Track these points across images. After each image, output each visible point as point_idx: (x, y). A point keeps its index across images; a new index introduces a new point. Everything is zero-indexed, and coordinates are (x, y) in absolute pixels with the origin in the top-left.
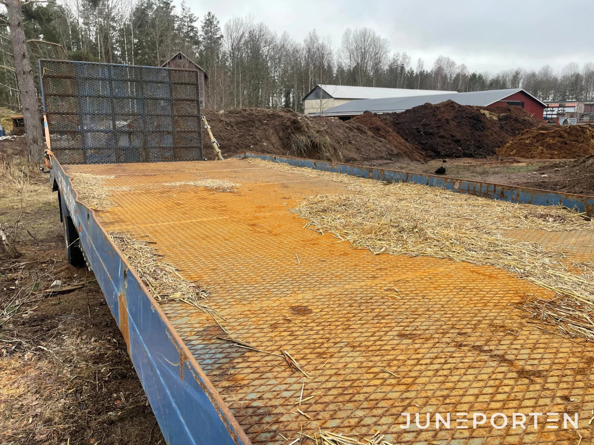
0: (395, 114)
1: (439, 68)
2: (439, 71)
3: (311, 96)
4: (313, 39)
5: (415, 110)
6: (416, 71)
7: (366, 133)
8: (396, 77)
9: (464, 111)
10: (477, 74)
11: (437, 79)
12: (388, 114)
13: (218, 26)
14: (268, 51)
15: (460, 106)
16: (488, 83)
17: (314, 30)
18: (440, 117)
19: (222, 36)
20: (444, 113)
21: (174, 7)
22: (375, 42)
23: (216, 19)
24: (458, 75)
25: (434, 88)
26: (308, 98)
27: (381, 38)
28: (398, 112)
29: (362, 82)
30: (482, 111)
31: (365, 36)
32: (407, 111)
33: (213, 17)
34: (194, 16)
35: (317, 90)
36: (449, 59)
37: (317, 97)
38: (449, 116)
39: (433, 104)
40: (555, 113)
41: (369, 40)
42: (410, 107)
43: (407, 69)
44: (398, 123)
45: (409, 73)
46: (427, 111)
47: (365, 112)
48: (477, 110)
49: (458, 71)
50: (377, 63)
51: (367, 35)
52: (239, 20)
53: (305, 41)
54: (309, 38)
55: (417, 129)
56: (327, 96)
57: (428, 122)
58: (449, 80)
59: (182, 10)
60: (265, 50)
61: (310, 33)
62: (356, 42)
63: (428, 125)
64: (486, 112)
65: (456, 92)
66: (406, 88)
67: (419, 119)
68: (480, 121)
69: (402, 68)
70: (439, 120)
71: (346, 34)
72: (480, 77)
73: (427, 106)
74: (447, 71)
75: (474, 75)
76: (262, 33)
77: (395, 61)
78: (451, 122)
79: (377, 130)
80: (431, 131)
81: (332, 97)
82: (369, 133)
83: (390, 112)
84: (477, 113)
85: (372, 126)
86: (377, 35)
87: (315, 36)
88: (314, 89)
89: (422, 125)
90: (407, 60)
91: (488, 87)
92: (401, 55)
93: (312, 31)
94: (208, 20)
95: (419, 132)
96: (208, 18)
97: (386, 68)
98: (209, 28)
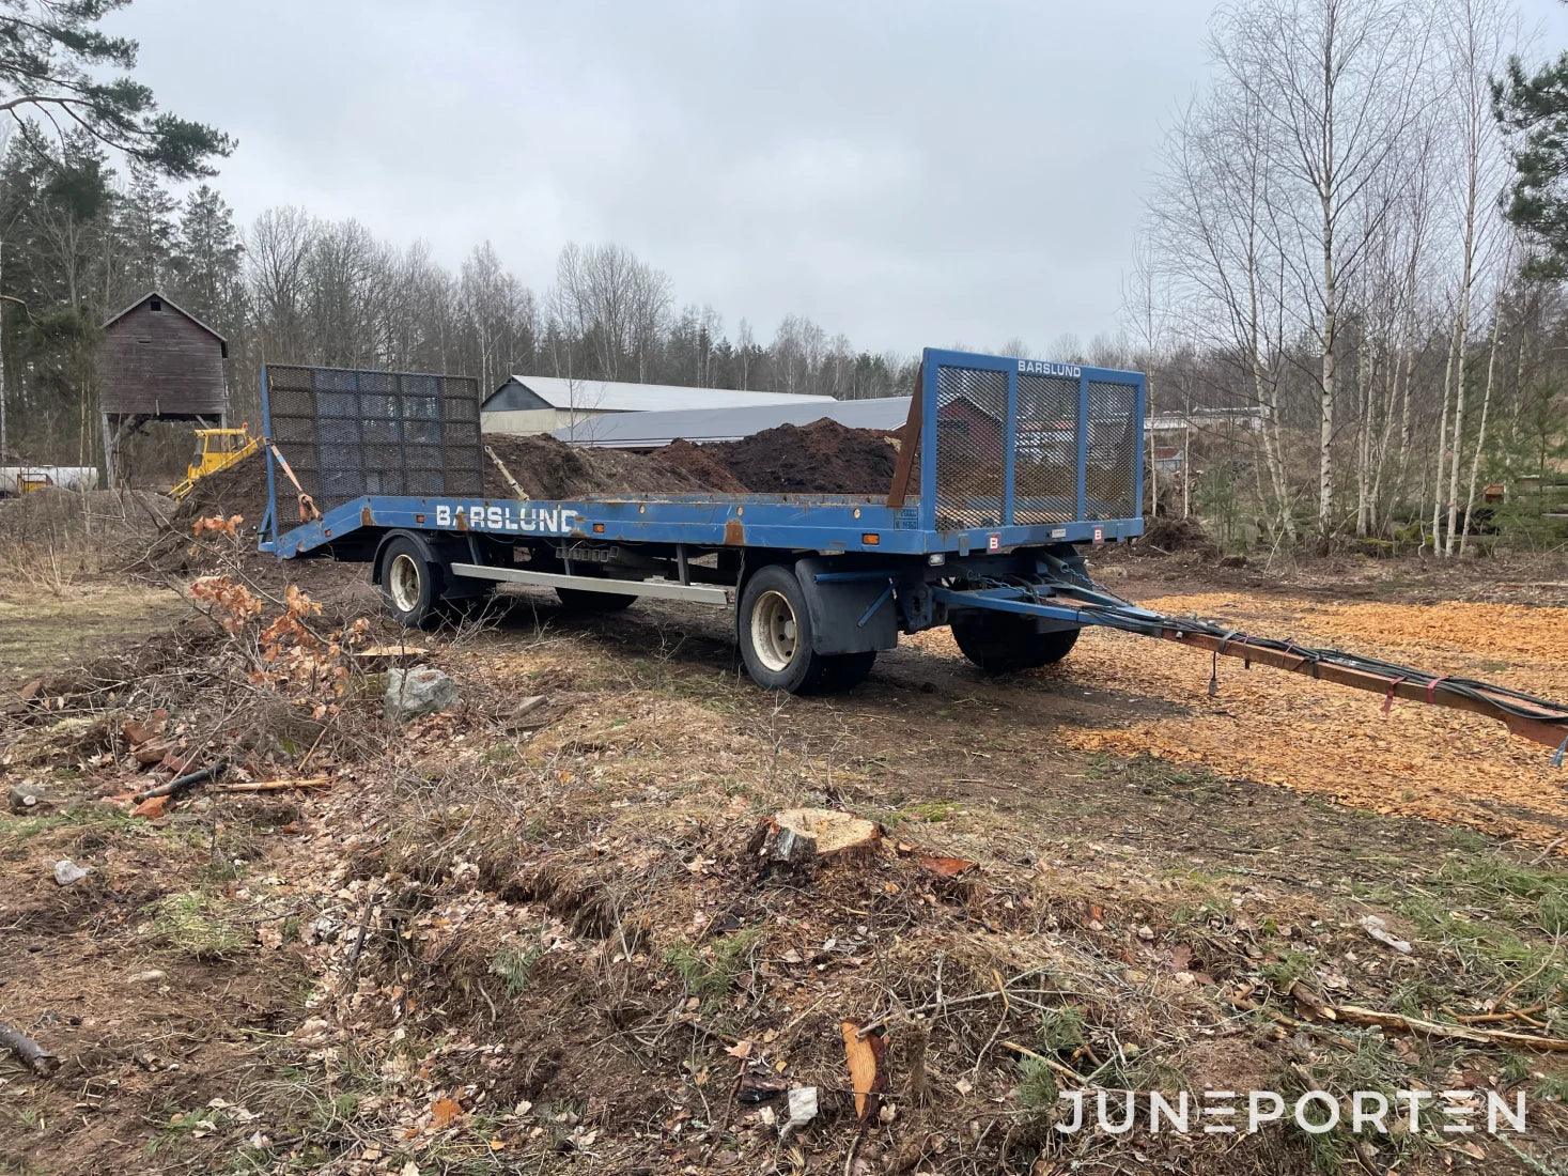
0: (726, 444)
1: (787, 340)
2: (787, 349)
3: (495, 402)
4: (486, 265)
5: (766, 437)
6: (736, 346)
7: (688, 480)
8: (693, 361)
9: (855, 439)
10: (872, 355)
11: (785, 364)
12: (713, 445)
13: (229, 221)
14: (371, 291)
15: (847, 430)
16: (897, 376)
17: (488, 242)
18: (812, 450)
19: (239, 248)
20: (819, 442)
21: (113, 172)
22: (636, 274)
23: (223, 203)
24: (830, 359)
25: (781, 388)
26: (489, 407)
27: (651, 269)
28: (732, 439)
29: (613, 369)
30: (888, 440)
31: (611, 264)
32: (749, 439)
33: (215, 198)
34: (167, 197)
35: (513, 389)
36: (808, 323)
37: (514, 405)
38: (827, 447)
39: (797, 425)
40: (1036, 442)
41: (624, 271)
42: (754, 433)
43: (716, 342)
44: (737, 463)
45: (720, 349)
46: (788, 440)
47: (675, 441)
48: (879, 438)
49: (831, 348)
50: (646, 328)
51: (618, 260)
52: (293, 211)
53: (466, 268)
54: (474, 262)
55: (773, 473)
56: (537, 402)
57: (792, 461)
58: (810, 367)
59: (132, 181)
60: (361, 285)
61: (476, 250)
62: (591, 275)
63: (792, 466)
64: (896, 442)
65: (831, 399)
66: (718, 387)
67: (774, 454)
68: (886, 458)
69: (704, 339)
70: (812, 456)
71: (567, 256)
72: (879, 363)
73: (786, 430)
74: (806, 350)
75: (865, 360)
76: (354, 245)
77: (687, 323)
78: (834, 459)
79: (704, 474)
80: (799, 477)
81: (551, 406)
82: (693, 480)
83: (717, 440)
84: (879, 442)
85: (694, 467)
86: (641, 261)
87: (492, 260)
88: (504, 386)
89: (782, 466)
90: (716, 322)
91: (897, 385)
92: (701, 310)
93: (482, 246)
94: (202, 205)
95: (777, 479)
96: (199, 201)
97: (667, 337)
98: (204, 226)
